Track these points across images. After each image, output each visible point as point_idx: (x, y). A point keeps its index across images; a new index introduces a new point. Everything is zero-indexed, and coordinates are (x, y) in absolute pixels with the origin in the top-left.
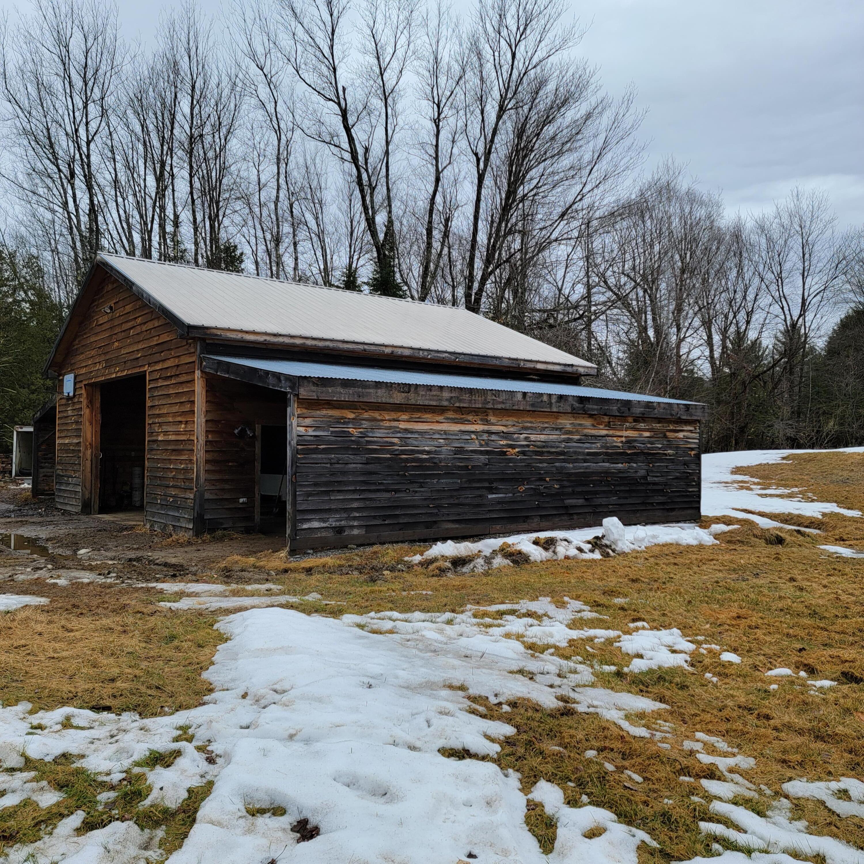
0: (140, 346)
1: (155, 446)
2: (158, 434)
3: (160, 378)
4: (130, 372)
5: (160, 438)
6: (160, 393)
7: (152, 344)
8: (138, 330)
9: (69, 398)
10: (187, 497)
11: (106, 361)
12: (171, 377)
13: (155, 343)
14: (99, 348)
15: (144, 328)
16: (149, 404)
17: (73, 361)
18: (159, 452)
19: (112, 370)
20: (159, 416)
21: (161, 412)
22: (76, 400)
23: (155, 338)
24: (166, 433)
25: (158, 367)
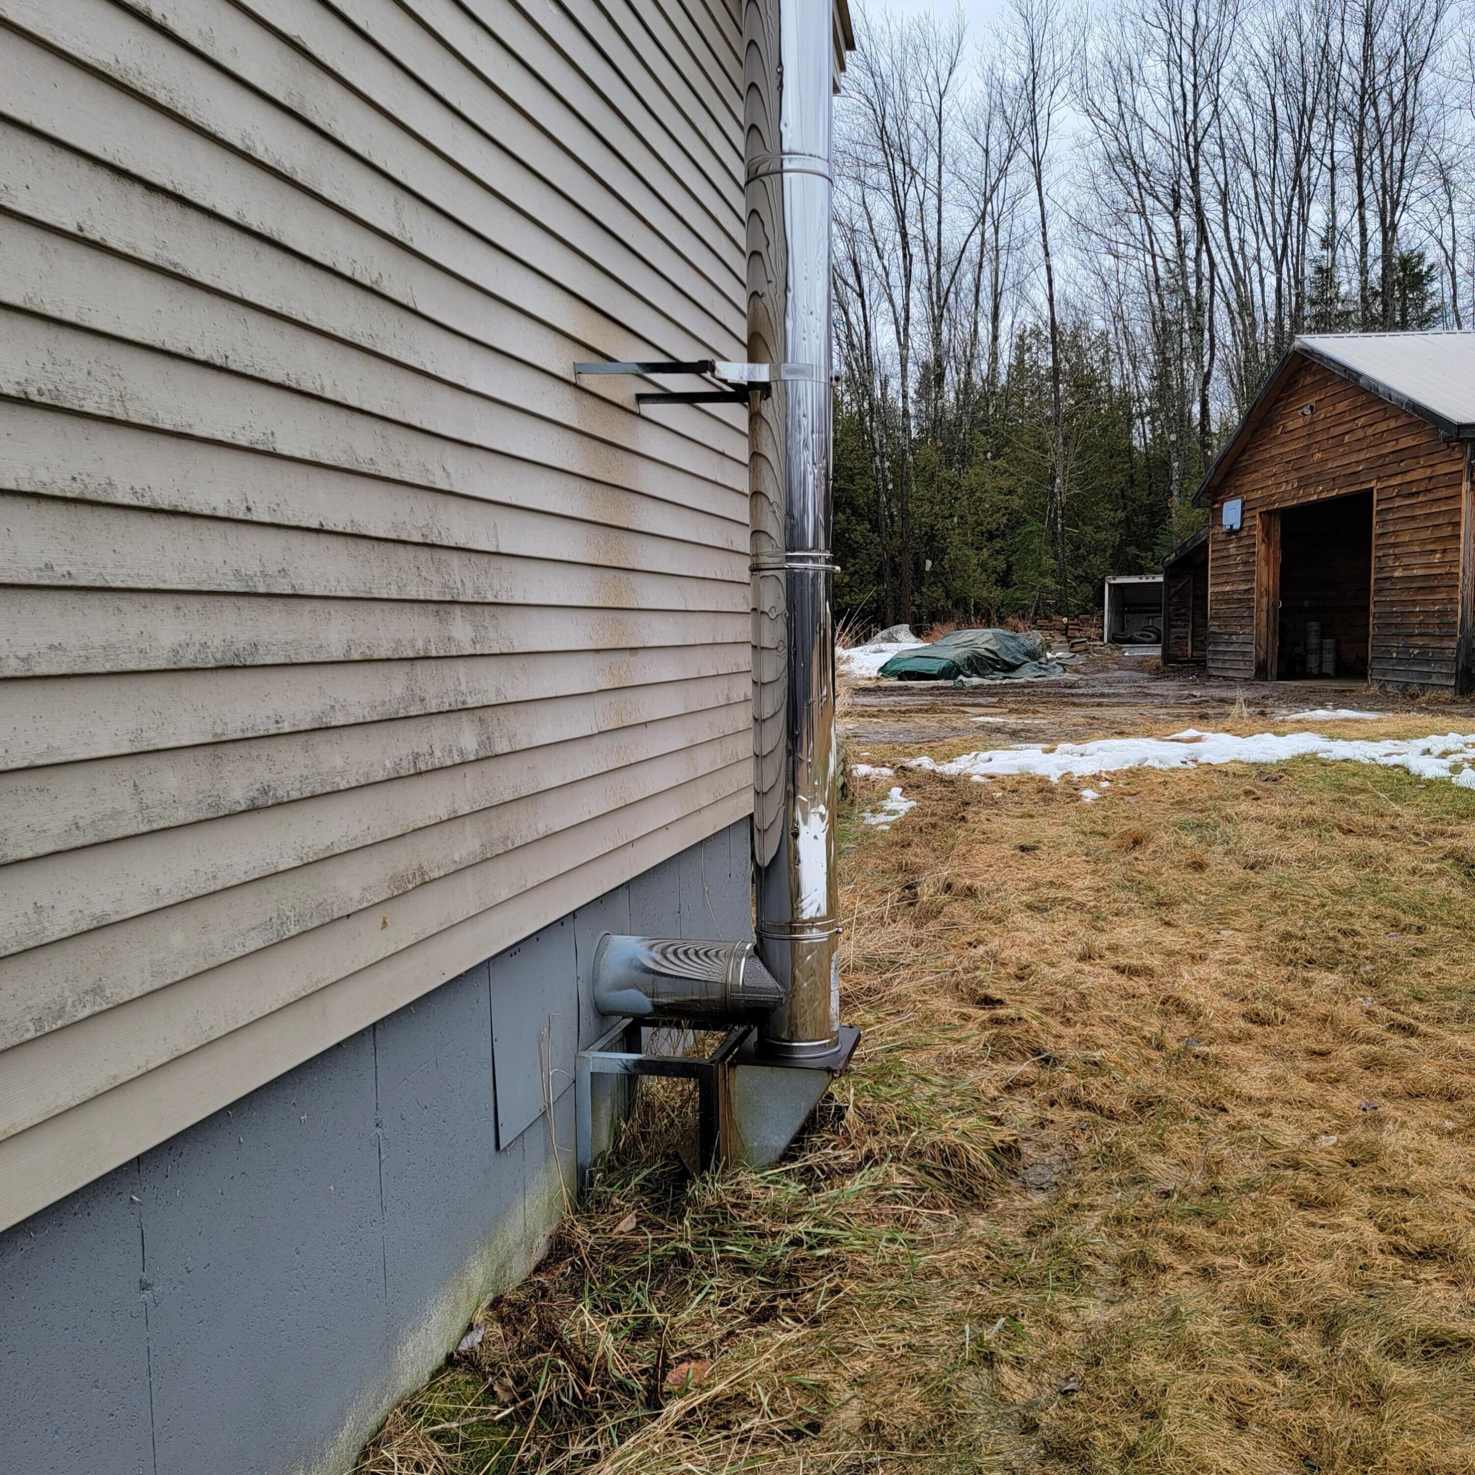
0: (1362, 456)
1: (1388, 585)
2: (1394, 568)
3: (1397, 496)
4: (1343, 491)
5: (1396, 574)
6: (1396, 516)
7: (1384, 451)
8: (1360, 434)
9: (1231, 532)
10: (1444, 646)
11: (1300, 479)
12: (1418, 493)
13: (1389, 450)
14: (1287, 462)
15: (1370, 431)
16: (1376, 530)
17: (1240, 483)
18: (1393, 592)
19: (1312, 490)
20: (1394, 545)
21: (1398, 540)
22: (1245, 534)
23: (1390, 444)
24: (1406, 567)
25: (1393, 482)
